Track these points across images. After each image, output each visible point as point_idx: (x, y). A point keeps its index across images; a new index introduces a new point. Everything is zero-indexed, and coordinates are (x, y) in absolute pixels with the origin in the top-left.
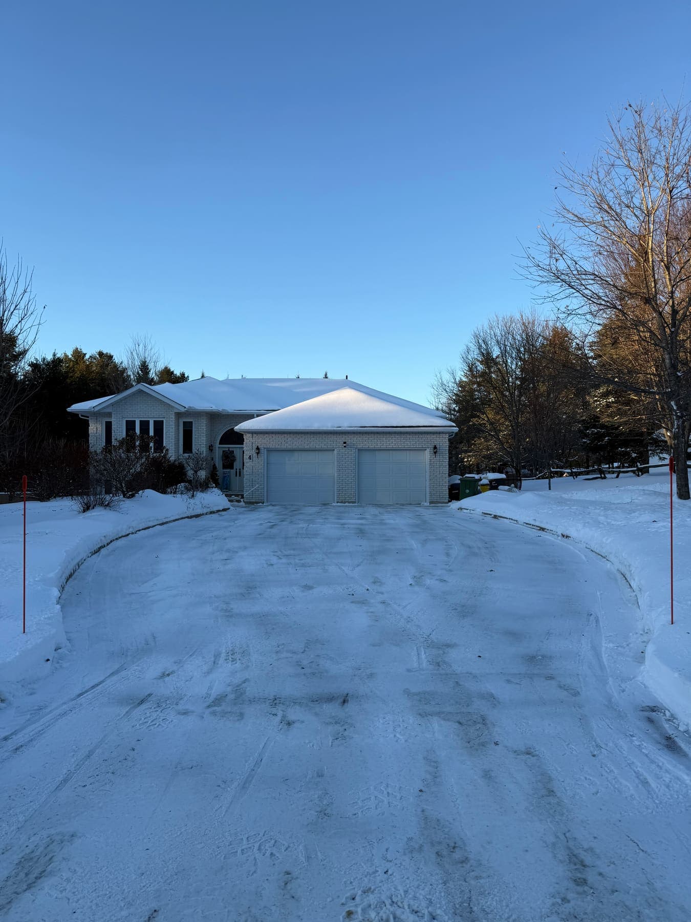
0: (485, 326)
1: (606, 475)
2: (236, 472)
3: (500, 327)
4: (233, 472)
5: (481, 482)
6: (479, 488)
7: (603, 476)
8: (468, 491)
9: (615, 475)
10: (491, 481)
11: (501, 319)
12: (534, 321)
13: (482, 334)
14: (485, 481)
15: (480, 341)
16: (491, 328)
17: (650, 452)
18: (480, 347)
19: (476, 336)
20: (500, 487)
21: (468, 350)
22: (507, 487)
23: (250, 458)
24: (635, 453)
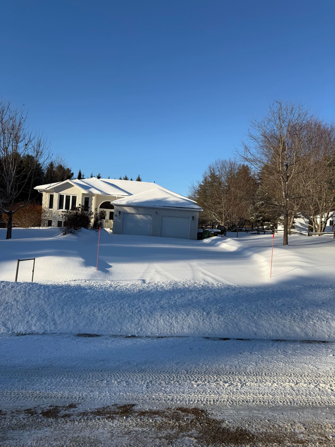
0: (214, 163)
1: (260, 232)
2: (106, 221)
3: (220, 164)
4: (104, 220)
5: (211, 233)
6: (210, 235)
7: (258, 232)
8: (206, 236)
9: (264, 232)
10: (215, 232)
11: (221, 161)
12: (235, 163)
13: (212, 166)
14: (213, 232)
15: (211, 170)
16: (216, 164)
17: (278, 224)
18: (211, 171)
19: (210, 167)
20: (218, 235)
21: (206, 173)
22: (221, 235)
23: (116, 216)
24: (272, 224)
